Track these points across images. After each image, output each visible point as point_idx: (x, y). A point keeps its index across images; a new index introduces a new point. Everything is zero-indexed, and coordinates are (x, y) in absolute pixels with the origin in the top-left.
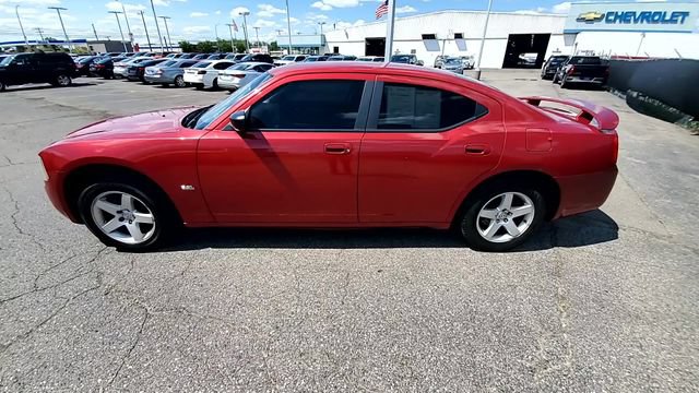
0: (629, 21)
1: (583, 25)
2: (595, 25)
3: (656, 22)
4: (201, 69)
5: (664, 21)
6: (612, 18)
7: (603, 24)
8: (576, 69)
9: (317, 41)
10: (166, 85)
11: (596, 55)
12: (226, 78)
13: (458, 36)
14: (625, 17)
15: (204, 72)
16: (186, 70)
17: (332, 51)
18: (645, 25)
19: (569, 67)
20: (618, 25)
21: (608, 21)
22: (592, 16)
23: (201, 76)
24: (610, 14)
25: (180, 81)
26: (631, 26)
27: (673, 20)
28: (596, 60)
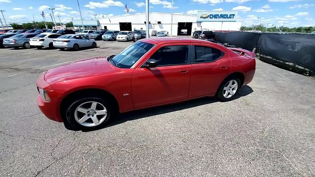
0: (217, 18)
1: (202, 20)
2: (207, 19)
3: (225, 18)
4: (41, 38)
5: (228, 18)
6: (211, 16)
7: (209, 19)
8: (206, 36)
9: (96, 24)
10: (16, 48)
11: (210, 30)
12: (59, 42)
13: (159, 23)
14: (216, 16)
15: (43, 40)
16: (31, 39)
17: (103, 28)
18: (222, 19)
19: (203, 35)
20: (214, 19)
21: (210, 18)
22: (205, 16)
23: (42, 42)
24: (211, 15)
25: (27, 45)
26: (218, 19)
27: (230, 18)
28: (211, 32)
